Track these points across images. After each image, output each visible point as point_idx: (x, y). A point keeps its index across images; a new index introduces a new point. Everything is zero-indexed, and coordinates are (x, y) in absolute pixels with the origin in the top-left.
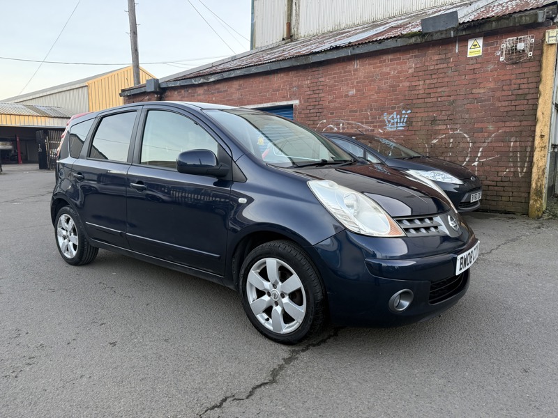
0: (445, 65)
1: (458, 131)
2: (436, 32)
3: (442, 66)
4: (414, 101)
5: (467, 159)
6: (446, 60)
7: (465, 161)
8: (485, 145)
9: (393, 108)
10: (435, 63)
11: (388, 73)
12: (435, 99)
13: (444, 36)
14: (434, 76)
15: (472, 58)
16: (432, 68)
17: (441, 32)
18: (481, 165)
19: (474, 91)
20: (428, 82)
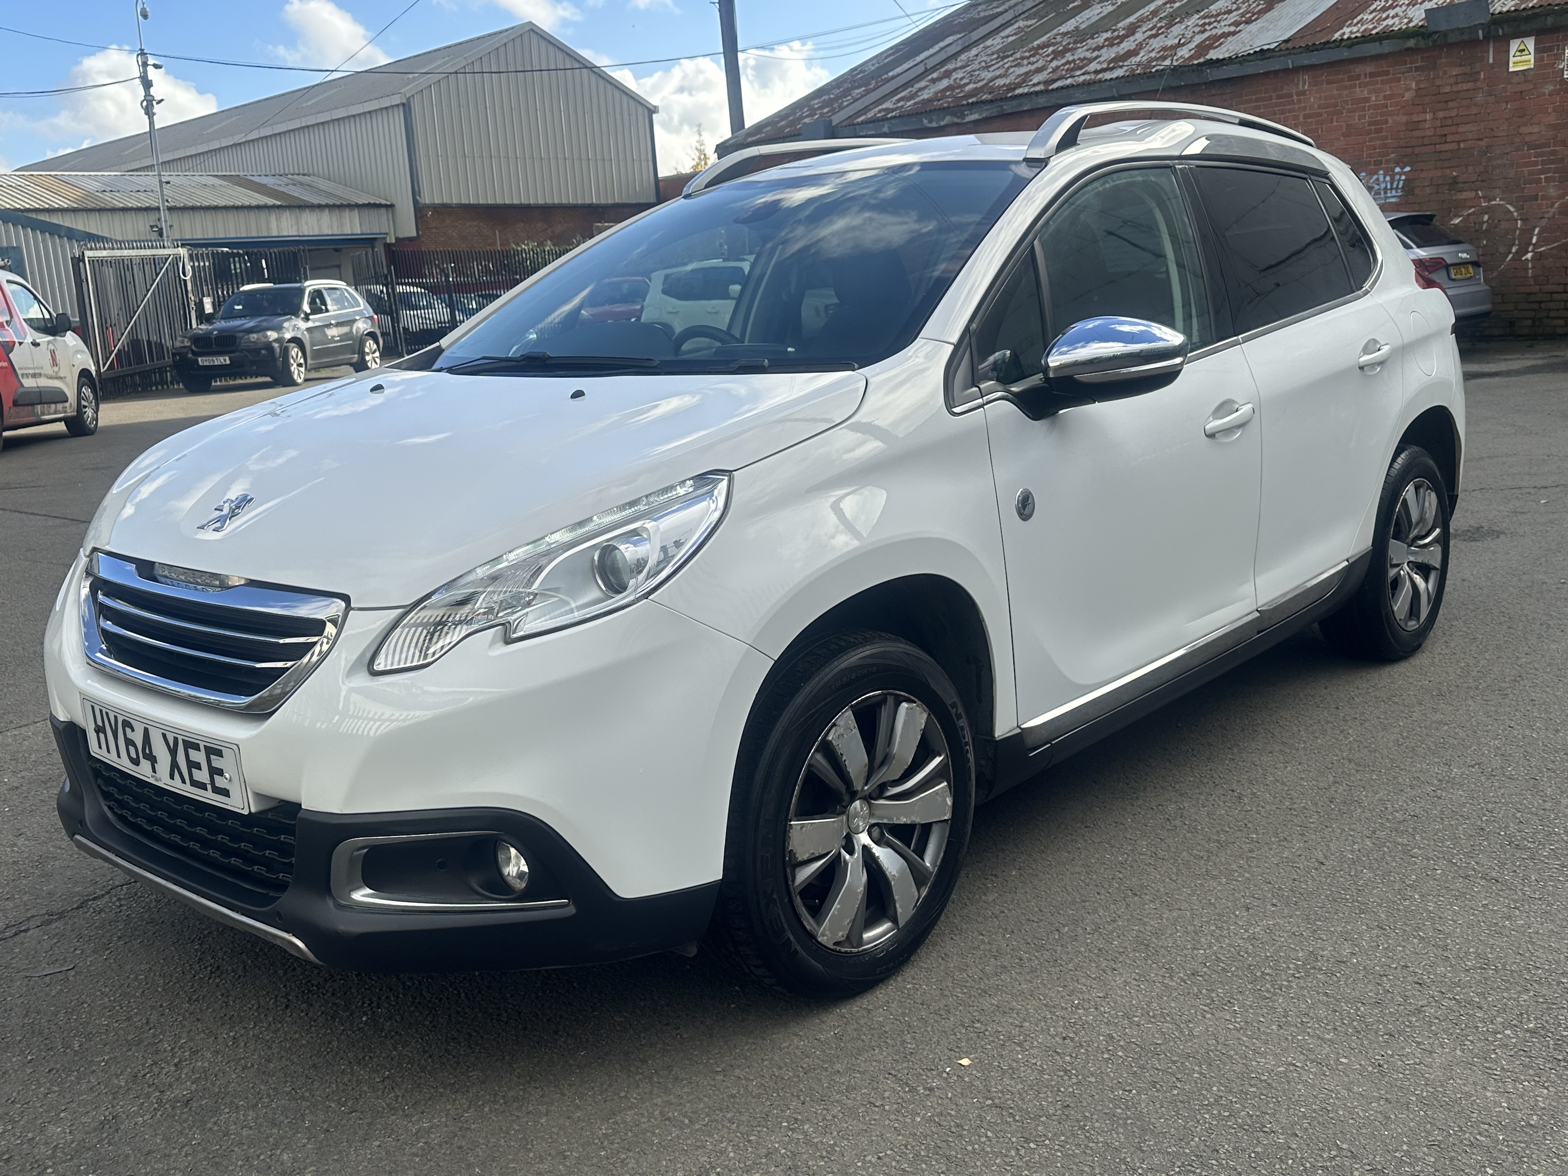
0: (1470, 85)
1: (1497, 201)
2: (1452, 31)
3: (1465, 86)
4: (1417, 150)
5: (1514, 250)
6: (1472, 76)
7: (1510, 252)
8: (1544, 222)
9: (1378, 163)
10: (1453, 80)
11: (1367, 100)
12: (1454, 146)
13: (1466, 37)
14: (1451, 104)
15: (1516, 73)
16: (1447, 89)
17: (1461, 31)
18: (1538, 257)
19: (1524, 130)
20: (1441, 114)
